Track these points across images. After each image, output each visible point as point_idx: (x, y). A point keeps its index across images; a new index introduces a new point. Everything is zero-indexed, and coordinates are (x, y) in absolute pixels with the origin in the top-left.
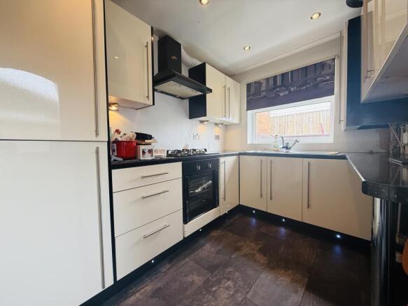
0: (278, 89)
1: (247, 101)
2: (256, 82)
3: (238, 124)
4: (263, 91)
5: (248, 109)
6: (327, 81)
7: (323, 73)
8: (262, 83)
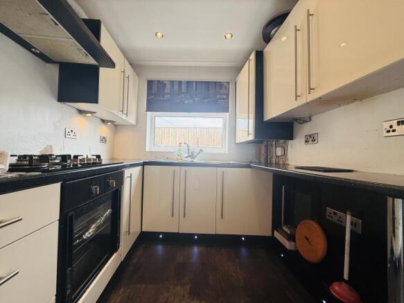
0: (183, 95)
1: (148, 99)
2: (158, 81)
3: (134, 126)
4: (167, 94)
5: (148, 110)
6: (224, 99)
7: (221, 91)
8: (166, 84)
